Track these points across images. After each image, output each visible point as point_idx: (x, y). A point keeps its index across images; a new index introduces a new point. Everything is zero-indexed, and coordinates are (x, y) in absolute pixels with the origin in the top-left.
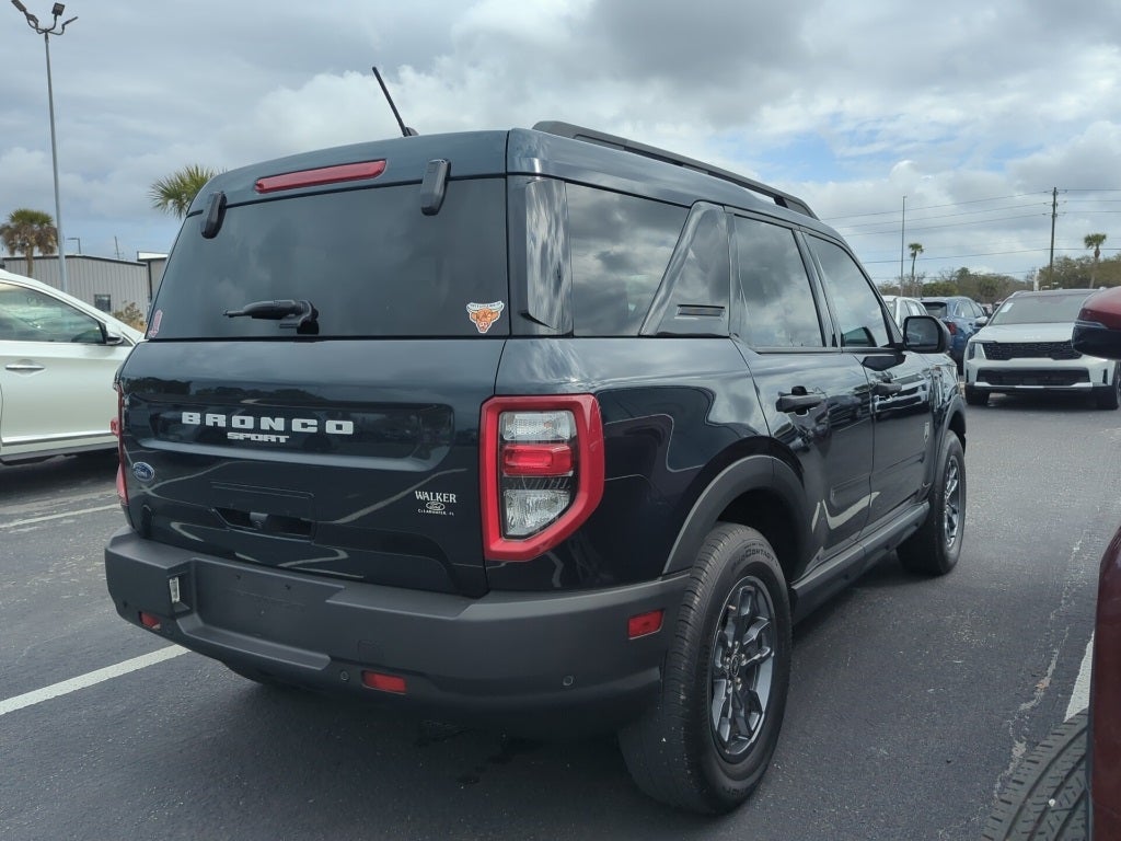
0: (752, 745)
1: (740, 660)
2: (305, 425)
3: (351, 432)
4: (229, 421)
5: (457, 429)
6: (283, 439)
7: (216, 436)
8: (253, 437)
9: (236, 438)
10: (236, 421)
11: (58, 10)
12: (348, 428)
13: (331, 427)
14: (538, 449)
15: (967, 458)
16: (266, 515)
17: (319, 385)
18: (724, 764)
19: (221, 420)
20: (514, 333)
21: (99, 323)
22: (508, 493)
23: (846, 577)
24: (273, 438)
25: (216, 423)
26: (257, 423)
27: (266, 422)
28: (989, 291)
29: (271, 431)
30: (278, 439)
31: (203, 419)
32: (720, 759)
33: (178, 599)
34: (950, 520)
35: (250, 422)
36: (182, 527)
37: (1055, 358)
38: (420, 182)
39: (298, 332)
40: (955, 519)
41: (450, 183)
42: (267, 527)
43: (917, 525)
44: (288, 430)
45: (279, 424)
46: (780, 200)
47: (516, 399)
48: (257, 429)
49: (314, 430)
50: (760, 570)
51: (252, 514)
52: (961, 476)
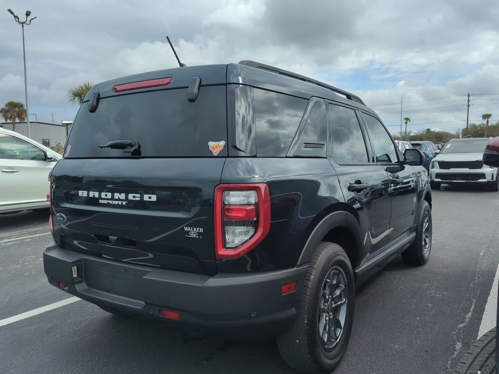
0: (337, 343)
1: (332, 304)
2: (134, 197)
3: (155, 200)
4: (100, 195)
5: (204, 199)
6: (124, 203)
7: (94, 202)
8: (111, 202)
9: (103, 202)
10: (103, 195)
11: (28, 14)
12: (154, 198)
13: (146, 197)
14: (241, 208)
15: (432, 213)
16: (116, 238)
17: (141, 179)
18: (325, 353)
19: (97, 195)
20: (229, 155)
21: (44, 151)
22: (227, 228)
23: (379, 266)
24: (120, 203)
25: (94, 196)
26: (113, 196)
27: (117, 195)
28: (440, 138)
29: (119, 200)
30: (122, 203)
31: (88, 194)
32: (323, 350)
33: (76, 276)
34: (425, 241)
35: (109, 195)
36: (79, 243)
37: (470, 168)
38: (187, 87)
39: (132, 155)
40: (427, 240)
41: (201, 88)
42: (116, 243)
43: (410, 243)
44: (127, 199)
45: (123, 196)
46: (349, 97)
47: (231, 185)
48: (113, 199)
49: (139, 199)
50: (341, 263)
51: (110, 237)
52: (430, 221)
